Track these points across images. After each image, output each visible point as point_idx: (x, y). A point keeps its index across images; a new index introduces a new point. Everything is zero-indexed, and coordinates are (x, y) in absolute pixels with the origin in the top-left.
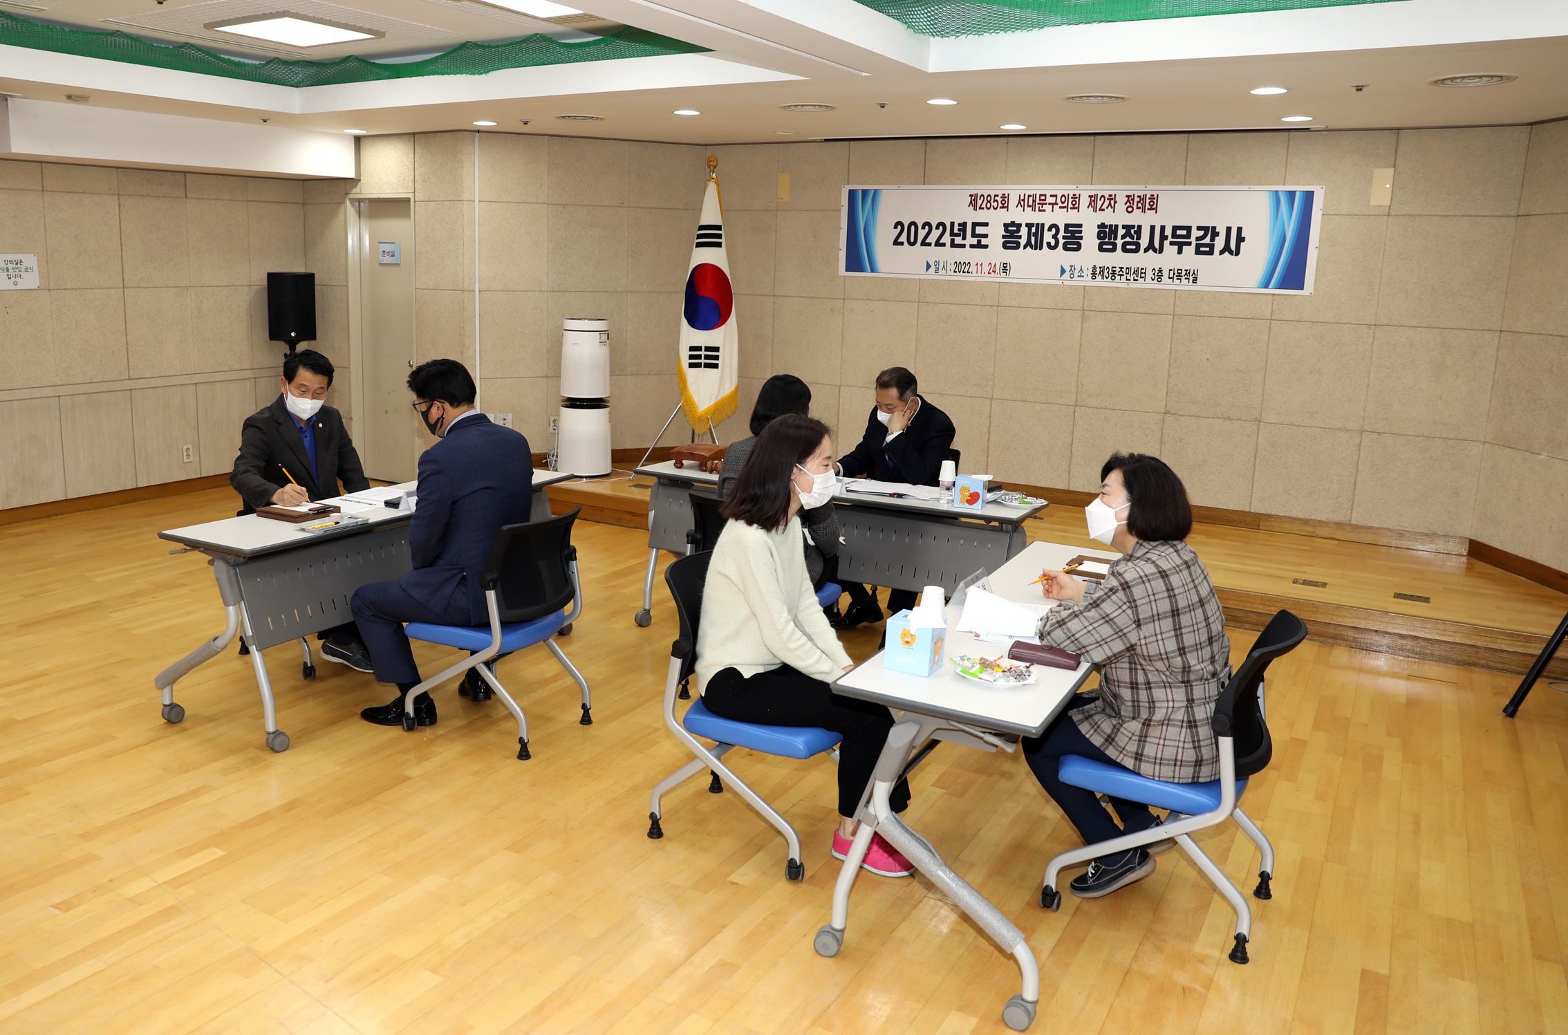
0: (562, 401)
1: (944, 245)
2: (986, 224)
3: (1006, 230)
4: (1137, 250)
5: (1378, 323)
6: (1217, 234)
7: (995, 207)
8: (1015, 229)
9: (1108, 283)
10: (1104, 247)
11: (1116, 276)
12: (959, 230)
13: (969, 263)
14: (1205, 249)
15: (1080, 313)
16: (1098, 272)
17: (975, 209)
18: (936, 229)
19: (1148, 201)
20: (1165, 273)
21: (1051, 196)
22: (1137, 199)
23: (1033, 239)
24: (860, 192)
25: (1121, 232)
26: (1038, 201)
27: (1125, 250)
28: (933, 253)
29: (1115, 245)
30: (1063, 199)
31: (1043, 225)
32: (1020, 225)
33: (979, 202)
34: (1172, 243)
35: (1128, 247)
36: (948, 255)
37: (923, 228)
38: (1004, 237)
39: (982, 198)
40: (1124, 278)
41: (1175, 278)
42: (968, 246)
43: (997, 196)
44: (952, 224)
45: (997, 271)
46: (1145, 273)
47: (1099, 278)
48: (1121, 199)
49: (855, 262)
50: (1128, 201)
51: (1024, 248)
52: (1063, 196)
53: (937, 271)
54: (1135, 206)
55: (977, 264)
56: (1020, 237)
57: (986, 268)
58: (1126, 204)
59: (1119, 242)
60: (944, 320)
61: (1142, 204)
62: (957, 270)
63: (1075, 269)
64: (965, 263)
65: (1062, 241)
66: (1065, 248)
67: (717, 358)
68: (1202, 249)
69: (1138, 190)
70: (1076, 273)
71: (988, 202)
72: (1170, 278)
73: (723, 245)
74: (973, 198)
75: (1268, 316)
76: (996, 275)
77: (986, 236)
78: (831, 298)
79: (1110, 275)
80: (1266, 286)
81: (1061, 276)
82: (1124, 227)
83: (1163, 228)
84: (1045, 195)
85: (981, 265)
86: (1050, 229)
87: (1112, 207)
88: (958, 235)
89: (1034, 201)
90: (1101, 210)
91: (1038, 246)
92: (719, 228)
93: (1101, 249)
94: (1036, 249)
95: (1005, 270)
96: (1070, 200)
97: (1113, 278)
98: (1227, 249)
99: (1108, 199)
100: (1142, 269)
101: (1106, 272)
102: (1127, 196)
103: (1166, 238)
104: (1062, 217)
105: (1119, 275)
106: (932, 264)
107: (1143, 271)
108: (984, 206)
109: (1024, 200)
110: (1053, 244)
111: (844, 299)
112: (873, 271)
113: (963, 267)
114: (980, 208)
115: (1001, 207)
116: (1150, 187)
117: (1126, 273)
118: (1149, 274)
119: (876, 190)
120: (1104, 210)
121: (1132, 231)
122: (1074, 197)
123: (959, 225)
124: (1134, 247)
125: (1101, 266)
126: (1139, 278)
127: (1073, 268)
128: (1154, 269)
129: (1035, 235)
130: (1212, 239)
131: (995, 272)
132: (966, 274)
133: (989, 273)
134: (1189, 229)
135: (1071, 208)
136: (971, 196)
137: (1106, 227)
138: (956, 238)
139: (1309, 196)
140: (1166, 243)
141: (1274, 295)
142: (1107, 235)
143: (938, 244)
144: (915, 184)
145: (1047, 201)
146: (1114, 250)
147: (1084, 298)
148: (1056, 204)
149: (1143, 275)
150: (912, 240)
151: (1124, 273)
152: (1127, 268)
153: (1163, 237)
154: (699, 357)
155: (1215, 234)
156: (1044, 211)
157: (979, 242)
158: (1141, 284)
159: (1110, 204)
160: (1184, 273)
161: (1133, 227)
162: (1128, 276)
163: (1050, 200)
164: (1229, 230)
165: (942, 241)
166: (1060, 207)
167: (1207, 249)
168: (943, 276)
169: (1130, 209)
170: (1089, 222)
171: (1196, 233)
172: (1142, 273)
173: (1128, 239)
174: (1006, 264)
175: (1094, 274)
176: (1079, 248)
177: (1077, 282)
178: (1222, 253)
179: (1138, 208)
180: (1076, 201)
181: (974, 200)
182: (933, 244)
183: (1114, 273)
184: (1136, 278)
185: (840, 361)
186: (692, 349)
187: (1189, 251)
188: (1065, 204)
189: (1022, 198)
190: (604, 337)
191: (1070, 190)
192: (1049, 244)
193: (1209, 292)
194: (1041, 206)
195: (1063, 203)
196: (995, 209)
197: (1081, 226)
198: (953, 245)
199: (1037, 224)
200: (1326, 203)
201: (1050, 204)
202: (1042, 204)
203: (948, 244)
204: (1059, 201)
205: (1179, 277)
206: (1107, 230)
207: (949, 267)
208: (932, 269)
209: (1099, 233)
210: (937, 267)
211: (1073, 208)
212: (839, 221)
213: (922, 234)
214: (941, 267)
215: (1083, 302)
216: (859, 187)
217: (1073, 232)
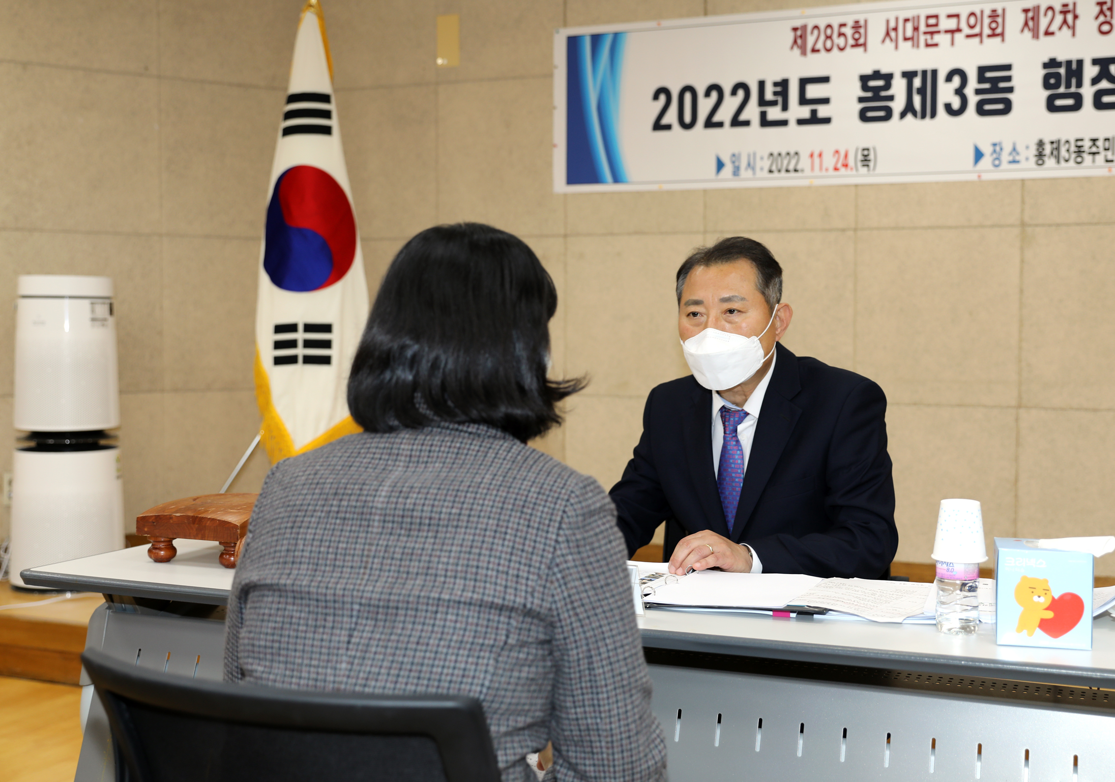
0: (19, 439)
1: (747, 123)
2: (825, 80)
3: (865, 88)
7: (842, 46)
8: (881, 83)
9: (1069, 170)
10: (1058, 102)
11: (1085, 155)
12: (775, 93)
13: (797, 153)
15: (1017, 230)
16: (1047, 152)
17: (804, 53)
18: (731, 95)
21: (950, 16)
23: (917, 100)
24: (588, 39)
25: (1090, 71)
26: (923, 28)
27: (1099, 105)
28: (727, 140)
29: (1079, 98)
30: (972, 21)
31: (934, 73)
32: (888, 78)
33: (811, 40)
35: (1106, 99)
36: (755, 140)
37: (707, 94)
38: (861, 100)
39: (816, 31)
40: (1100, 159)
42: (792, 123)
43: (843, 25)
44: (762, 85)
45: (851, 161)
47: (1050, 162)
48: (1087, 11)
49: (583, 166)
50: (1102, 12)
51: (901, 118)
52: (973, 14)
53: (736, 172)
55: (812, 155)
56: (891, 98)
57: (829, 161)
58: (1097, 18)
59: (1088, 92)
62: (774, 168)
63: (1001, 149)
64: (788, 154)
66: (981, 111)
67: (327, 344)
70: (1005, 157)
71: (827, 37)
73: (336, 130)
74: (799, 32)
76: (849, 172)
77: (826, 101)
78: (541, 235)
79: (1073, 155)
81: (975, 165)
82: (1095, 62)
84: (936, 17)
85: (820, 154)
86: (949, 78)
87: (1069, 27)
88: (773, 103)
89: (916, 29)
90: (1047, 33)
91: (929, 110)
92: (325, 98)
93: (1051, 107)
94: (923, 116)
95: (866, 160)
96: (986, 21)
99: (1061, 12)
101: (1063, 149)
102: (1099, 4)
104: (972, 55)
105: (1090, 153)
106: (726, 159)
108: (819, 45)
109: (895, 29)
110: (956, 104)
111: (566, 235)
112: (617, 179)
113: (785, 162)
114: (814, 50)
115: (853, 46)
117: (1106, 149)
119: (616, 33)
120: (1052, 34)
122: (994, 15)
123: (776, 84)
125: (1054, 139)
127: (998, 148)
129: (922, 91)
131: (846, 166)
132: (792, 174)
133: (836, 169)
135: (989, 36)
136: (795, 29)
137: (1059, 65)
138: (769, 109)
142: (1062, 81)
143: (736, 122)
144: (689, 16)
145: (942, 27)
146: (1077, 106)
147: (1023, 202)
148: (959, 30)
150: (688, 118)
151: (1101, 149)
152: (1107, 139)
154: (292, 344)
156: (936, 45)
157: (814, 112)
159: (1065, 22)
162: (1110, 153)
163: (947, 24)
165: (743, 117)
166: (968, 36)
168: (747, 181)
169: (1106, 28)
170: (1026, 58)
173: (1105, 84)
174: (868, 149)
175: (1040, 155)
176: (1007, 109)
177: (1008, 172)
180: (997, 22)
181: (800, 36)
182: (727, 123)
186: (279, 329)
188: (977, 30)
189: (892, 24)
190: (102, 310)
192: (948, 107)
194: (928, 37)
195: (972, 27)
196: (842, 49)
197: (1008, 67)
198: (765, 122)
199: (924, 73)
201: (947, 32)
202: (932, 33)
203: (755, 120)
204: (963, 25)
206: (1062, 71)
207: (759, 164)
208: (728, 170)
209: (1046, 78)
210: (737, 164)
211: (993, 35)
212: (551, 95)
213: (705, 105)
214: (743, 164)
215: (1023, 211)
216: (585, 31)
217: (995, 81)
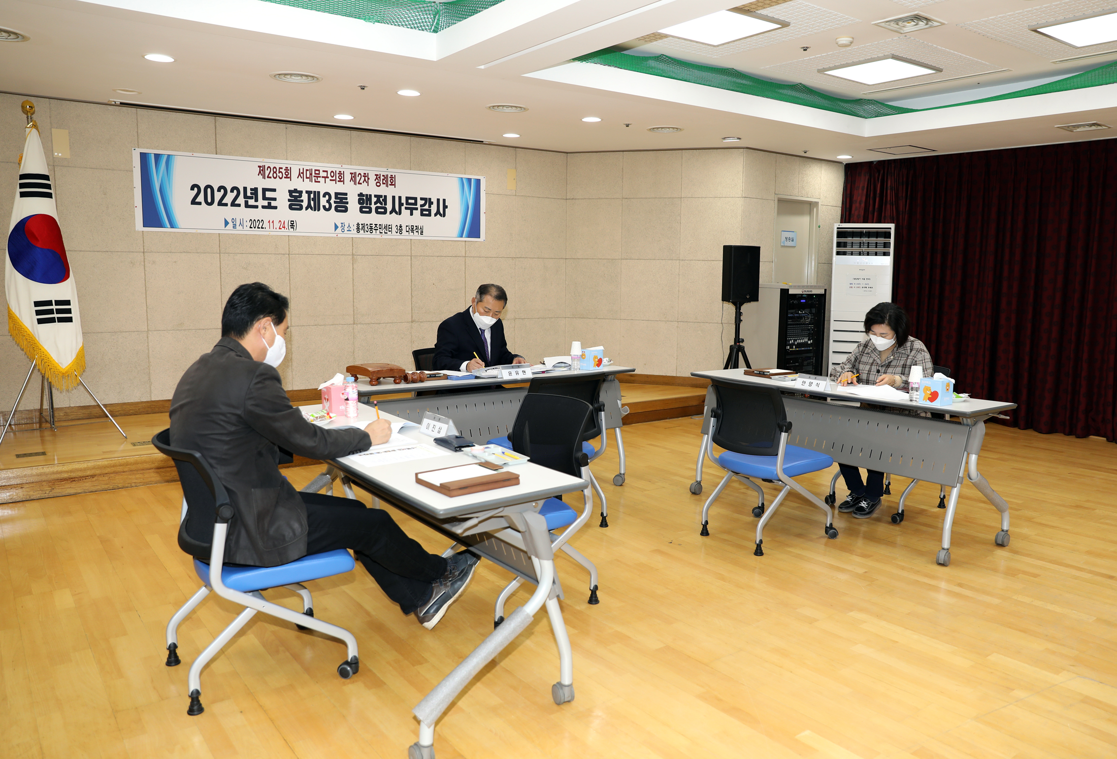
1: (239, 205)
2: (274, 190)
3: (291, 195)
4: (385, 213)
5: (517, 256)
6: (432, 203)
7: (281, 177)
8: (298, 194)
9: (368, 235)
10: (364, 210)
11: (373, 230)
12: (251, 193)
13: (262, 220)
14: (425, 213)
15: (351, 257)
16: (361, 228)
17: (264, 178)
18: (231, 192)
19: (389, 179)
20: (404, 228)
21: (323, 171)
22: (382, 178)
23: (312, 203)
24: (153, 156)
25: (374, 200)
26: (313, 174)
27: (377, 212)
28: (229, 212)
29: (370, 209)
30: (332, 174)
31: (319, 192)
32: (301, 192)
33: (267, 173)
34: (406, 208)
35: (379, 210)
36: (242, 213)
37: (219, 190)
38: (289, 200)
39: (269, 169)
40: (378, 232)
41: (410, 231)
42: (260, 207)
43: (282, 168)
44: (245, 189)
45: (286, 226)
46: (391, 228)
47: (362, 232)
48: (372, 178)
49: (152, 218)
50: (377, 178)
51: (306, 210)
52: (332, 172)
53: (234, 227)
54: (381, 182)
55: (269, 222)
56: (302, 201)
57: (277, 225)
58: (375, 180)
59: (373, 207)
60: (245, 267)
61: (386, 181)
62: (252, 226)
63: (344, 225)
64: (258, 220)
65: (334, 205)
66: (337, 210)
67: (69, 311)
68: (424, 212)
69: (383, 171)
70: (346, 229)
71: (274, 172)
72: (407, 231)
73: (53, 196)
74: (261, 168)
75: (464, 255)
76: (285, 230)
77: (275, 199)
78: (129, 252)
79: (369, 230)
80: (462, 237)
81: (335, 231)
82: (375, 196)
83: (400, 198)
84: (319, 171)
85: (273, 222)
86: (324, 196)
87: (366, 182)
88: (251, 198)
89: (311, 174)
90: (359, 183)
91: (317, 208)
92: (46, 177)
93: (361, 211)
94: (315, 210)
95: (292, 226)
96: (338, 175)
97: (371, 231)
98: (438, 213)
100: (389, 225)
101: (366, 227)
102: (376, 175)
103: (403, 204)
104: (333, 188)
105: (375, 230)
106: (229, 221)
107: (390, 227)
108: (271, 175)
109: (303, 173)
110: (327, 206)
111: (144, 252)
112: (172, 226)
113: (257, 224)
114: (268, 177)
115: (285, 178)
116: (390, 170)
117: (380, 229)
118: (394, 229)
119: (169, 156)
120: (361, 184)
121: (381, 199)
122: (340, 173)
123: (251, 189)
124: (383, 210)
125: (362, 223)
126: (388, 232)
127: (343, 225)
128: (397, 226)
129: (314, 199)
130: (430, 206)
131: (284, 227)
132: (261, 229)
133: (280, 228)
134: (415, 199)
135: (338, 181)
136: (260, 167)
137: (364, 195)
138: (249, 200)
139: (478, 182)
140: (403, 208)
141: (465, 241)
142: (364, 201)
143: (233, 204)
144: (208, 153)
145: (321, 175)
146: (370, 212)
147: (353, 246)
148: (327, 177)
149: (390, 230)
150: (209, 200)
151: (378, 228)
152: (380, 225)
153: (401, 204)
154: (48, 312)
155: (431, 203)
156: (319, 182)
157: (270, 204)
158: (389, 236)
159: (365, 180)
160: (415, 228)
161: (381, 196)
162: (381, 230)
163: (322, 174)
164: (438, 200)
165: (237, 202)
166: (331, 180)
167: (427, 213)
168: (239, 230)
169: (378, 184)
170: (352, 192)
171: (420, 202)
172: (389, 228)
173: (379, 205)
174: (293, 221)
175: (358, 229)
176: (346, 210)
177: (347, 235)
178: (436, 215)
179: (383, 183)
180: (341, 176)
181: (262, 170)
182: (229, 204)
183: (371, 228)
184: (386, 232)
185: (145, 309)
187: (417, 213)
188: (334, 178)
189: (301, 171)
191: (337, 168)
192: (324, 207)
193: (430, 240)
194: (316, 178)
195: (332, 177)
196: (281, 178)
197: (346, 194)
198: (247, 206)
199: (315, 192)
200: (486, 187)
201: (323, 177)
202: (317, 177)
203: (243, 205)
204: (329, 175)
205: (412, 231)
206: (365, 198)
207: (245, 224)
208: (230, 225)
209: (359, 200)
210: (235, 223)
211: (340, 181)
212: (132, 181)
213: (218, 196)
214: (238, 224)
215: (353, 249)
216: (152, 151)
217: (341, 199)
